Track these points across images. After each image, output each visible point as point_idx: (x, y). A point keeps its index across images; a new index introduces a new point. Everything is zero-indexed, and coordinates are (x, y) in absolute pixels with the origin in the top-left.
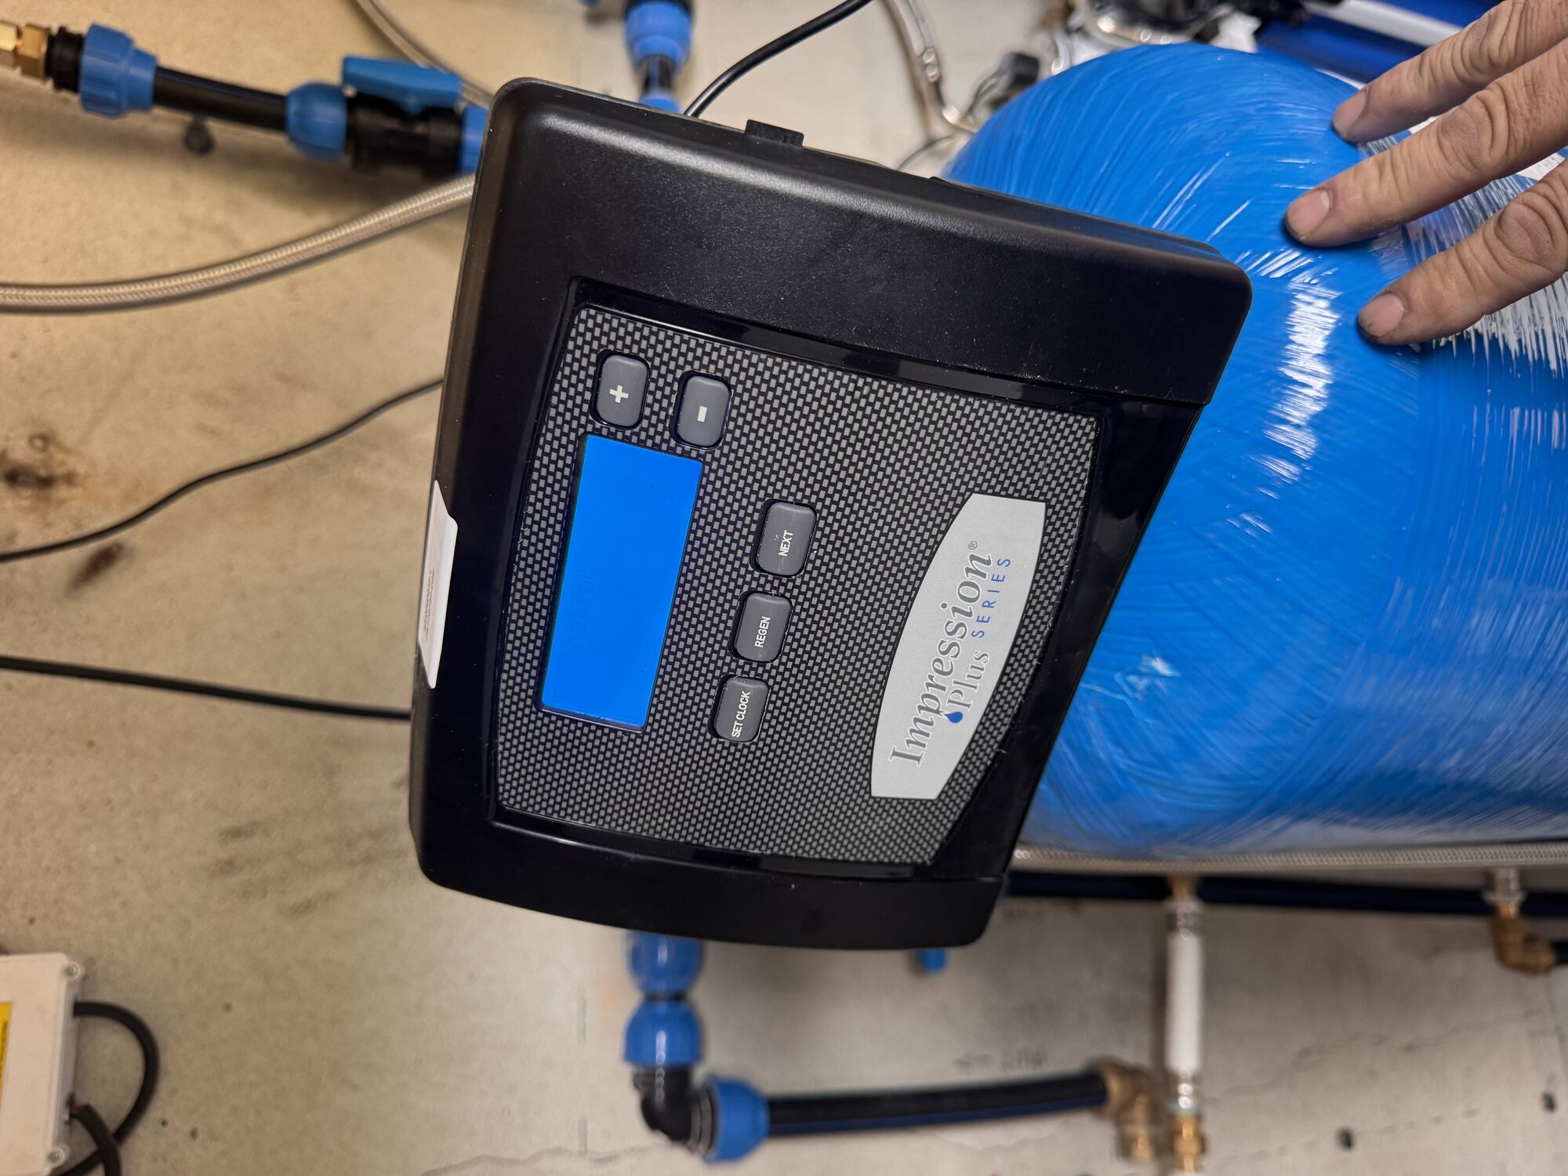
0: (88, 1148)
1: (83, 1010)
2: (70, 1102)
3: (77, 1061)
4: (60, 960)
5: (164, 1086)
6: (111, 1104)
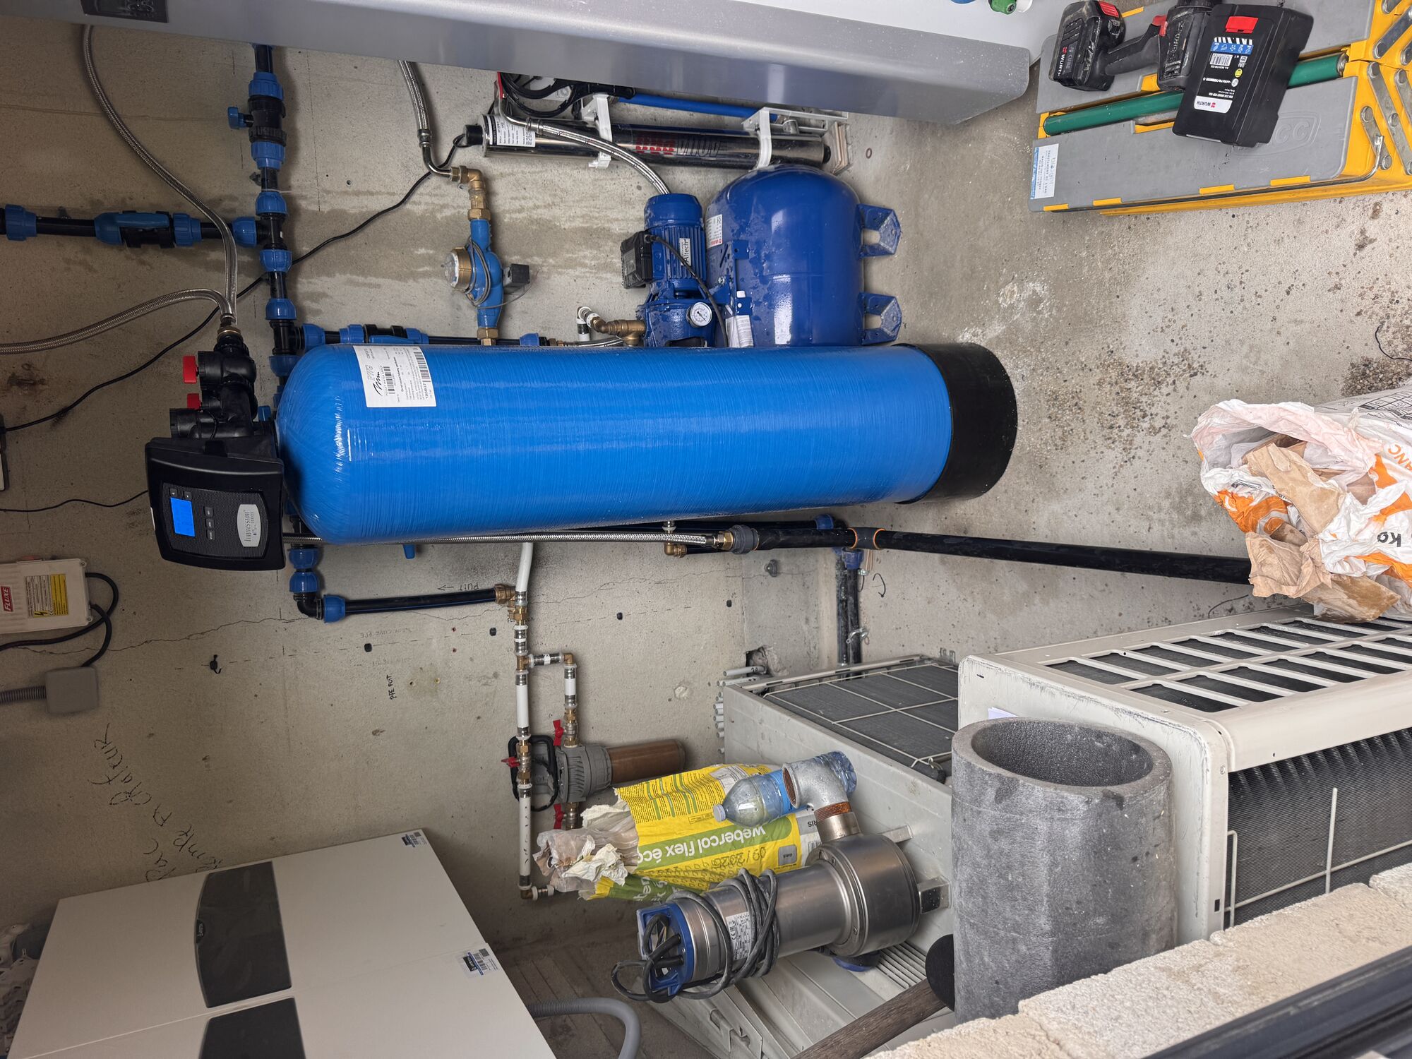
0: (99, 617)
1: (88, 575)
2: (90, 603)
3: (90, 590)
4: (78, 561)
5: (121, 598)
6: (104, 603)
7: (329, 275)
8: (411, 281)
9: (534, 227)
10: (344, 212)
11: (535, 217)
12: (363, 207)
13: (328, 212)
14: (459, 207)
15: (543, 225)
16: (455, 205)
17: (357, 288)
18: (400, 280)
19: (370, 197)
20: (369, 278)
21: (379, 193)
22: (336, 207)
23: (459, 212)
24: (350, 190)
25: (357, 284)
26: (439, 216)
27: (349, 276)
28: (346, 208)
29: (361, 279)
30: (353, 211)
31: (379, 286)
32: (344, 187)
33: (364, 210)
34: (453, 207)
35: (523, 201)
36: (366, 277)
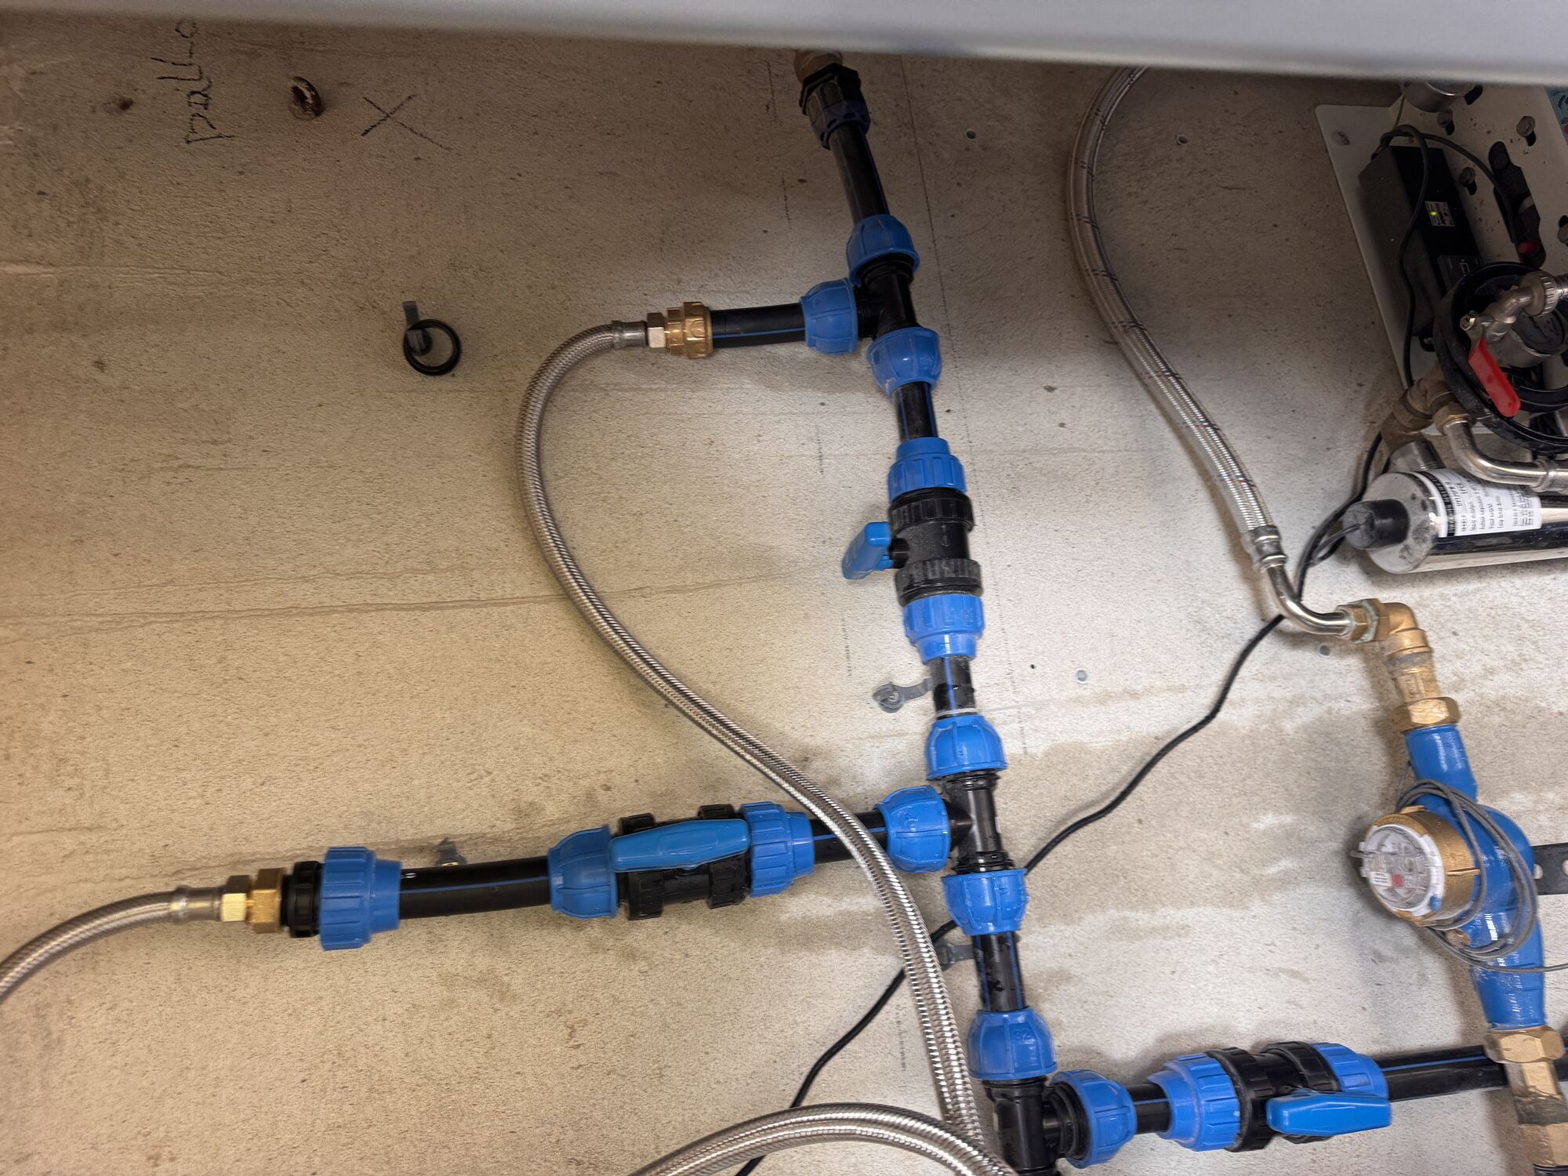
7: (1067, 918)
8: (1257, 902)
9: (1497, 720)
10: (1080, 748)
11: (1493, 695)
12: (1119, 732)
13: (1047, 754)
14: (1326, 697)
15: (1513, 712)
16: (1319, 695)
17: (1138, 944)
18: (1231, 906)
19: (1132, 703)
20: (1162, 911)
21: (1149, 691)
22: (1063, 739)
23: (1329, 711)
24: (1088, 693)
25: (1134, 934)
26: (1289, 726)
27: (1113, 913)
28: (1084, 738)
29: (1140, 918)
30: (1099, 744)
31: (1184, 929)
32: (1073, 688)
33: (1124, 737)
34: (1316, 700)
35: (1458, 664)
36: (1153, 911)
